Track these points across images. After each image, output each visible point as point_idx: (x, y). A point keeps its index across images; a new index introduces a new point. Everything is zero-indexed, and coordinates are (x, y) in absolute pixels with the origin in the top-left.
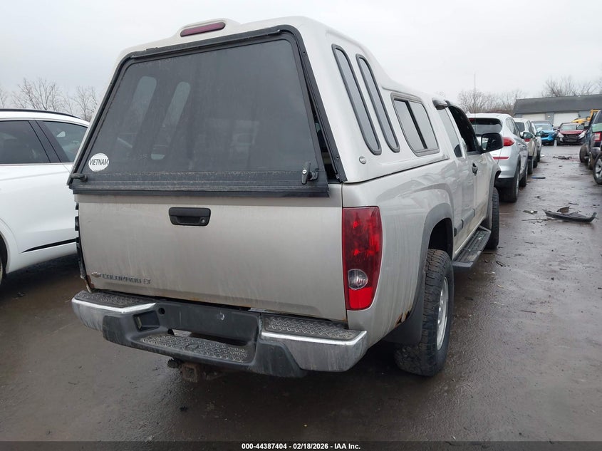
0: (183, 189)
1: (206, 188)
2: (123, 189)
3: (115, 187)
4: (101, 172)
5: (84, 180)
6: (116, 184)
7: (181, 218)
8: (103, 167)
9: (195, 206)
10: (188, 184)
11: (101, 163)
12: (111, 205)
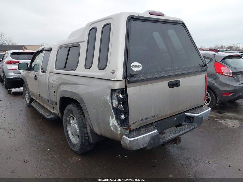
0: (177, 74)
1: (183, 72)
2: (155, 77)
3: (151, 77)
4: (139, 71)
5: (132, 76)
6: (151, 75)
7: (172, 85)
8: (140, 69)
9: (175, 80)
10: (177, 72)
11: (138, 67)
12: (145, 86)
